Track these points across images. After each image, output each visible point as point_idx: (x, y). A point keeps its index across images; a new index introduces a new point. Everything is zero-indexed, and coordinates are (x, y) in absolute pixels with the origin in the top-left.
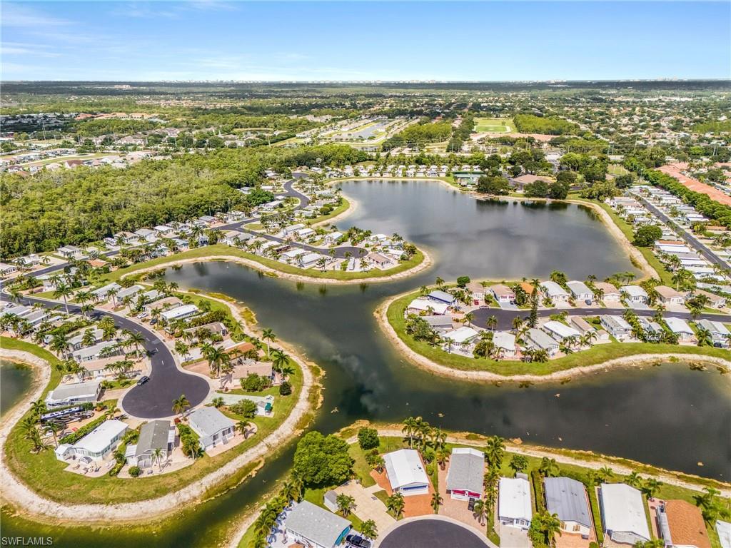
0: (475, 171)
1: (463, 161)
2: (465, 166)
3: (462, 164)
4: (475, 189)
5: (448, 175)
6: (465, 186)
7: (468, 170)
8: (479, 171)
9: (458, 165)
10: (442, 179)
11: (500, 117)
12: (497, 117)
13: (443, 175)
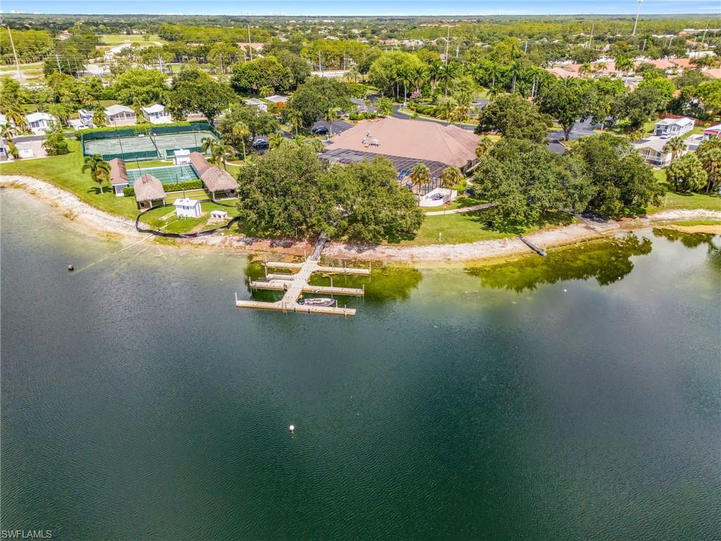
0: (155, 121)
1: (100, 95)
2: (113, 109)
3: (102, 103)
4: (220, 215)
5: (58, 149)
6: (158, 204)
7: (131, 123)
8: (167, 120)
9: (90, 108)
10: (32, 169)
11: (132, 33)
12: (128, 34)
13: (32, 151)
